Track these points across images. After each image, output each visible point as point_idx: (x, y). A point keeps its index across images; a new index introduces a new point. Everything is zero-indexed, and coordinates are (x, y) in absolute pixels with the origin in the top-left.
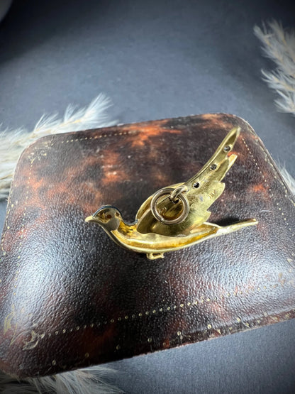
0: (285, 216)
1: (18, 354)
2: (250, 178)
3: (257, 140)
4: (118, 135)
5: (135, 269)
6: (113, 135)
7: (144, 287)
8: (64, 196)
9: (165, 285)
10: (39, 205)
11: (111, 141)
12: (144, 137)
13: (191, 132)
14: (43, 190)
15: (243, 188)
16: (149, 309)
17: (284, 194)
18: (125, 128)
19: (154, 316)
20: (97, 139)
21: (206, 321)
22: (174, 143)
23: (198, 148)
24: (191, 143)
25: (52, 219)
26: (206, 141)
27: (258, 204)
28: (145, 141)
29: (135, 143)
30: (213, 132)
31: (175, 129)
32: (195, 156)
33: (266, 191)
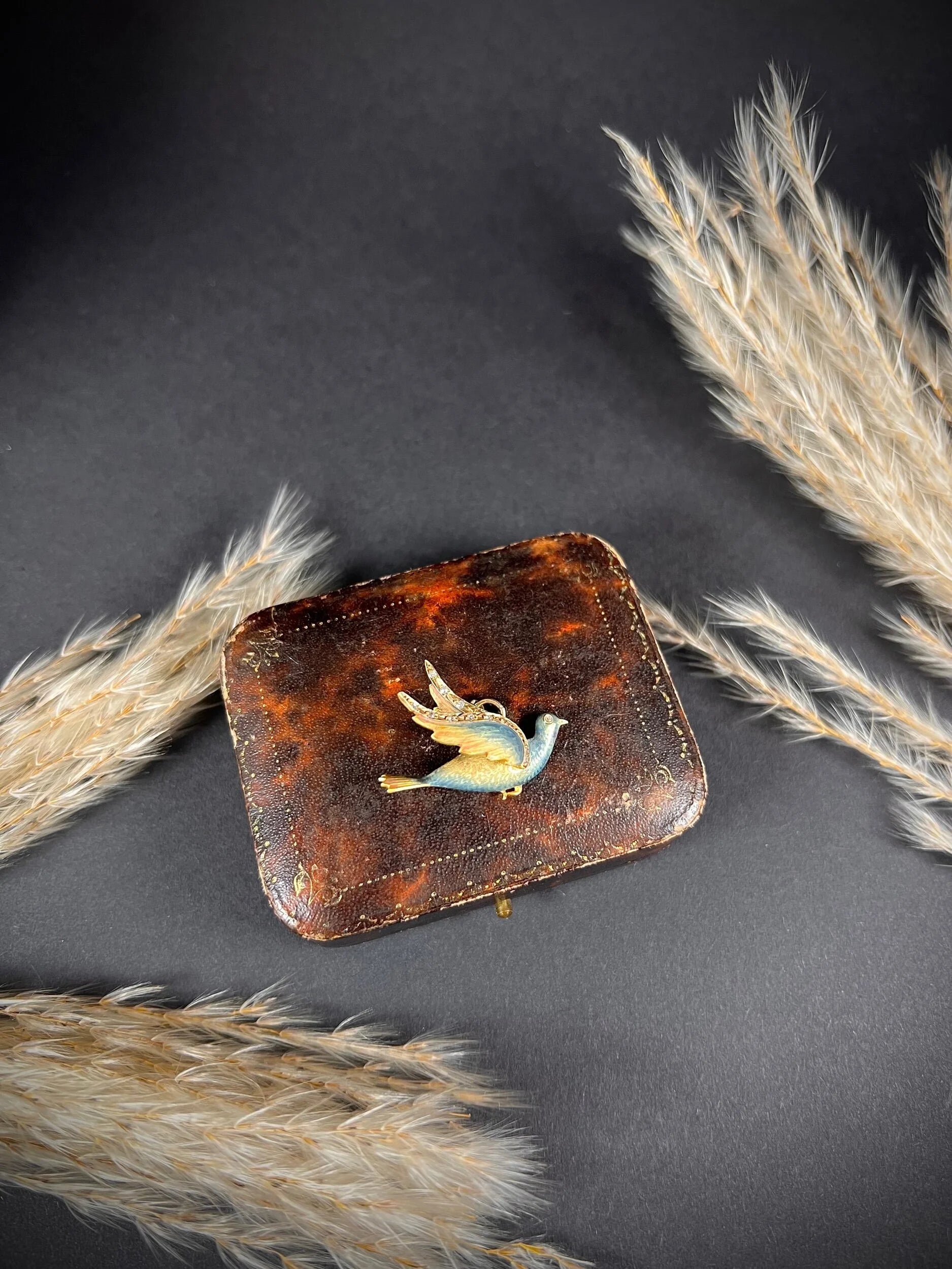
0: (643, 720)
1: (321, 912)
2: (598, 667)
3: (624, 589)
4: (390, 608)
5: (443, 804)
6: (380, 608)
7: (457, 825)
8: (328, 722)
9: (482, 819)
10: (295, 739)
11: (380, 622)
12: (433, 610)
13: (508, 592)
14: (293, 716)
15: (585, 683)
16: (465, 848)
17: (654, 683)
18: (397, 590)
19: (471, 856)
20: (355, 619)
21: (534, 857)
22: (481, 618)
23: (519, 623)
24: (508, 615)
25: (322, 756)
26: (531, 608)
27: (605, 706)
28: (435, 618)
29: (419, 623)
30: (545, 589)
31: (482, 586)
32: (515, 639)
33: (620, 684)
